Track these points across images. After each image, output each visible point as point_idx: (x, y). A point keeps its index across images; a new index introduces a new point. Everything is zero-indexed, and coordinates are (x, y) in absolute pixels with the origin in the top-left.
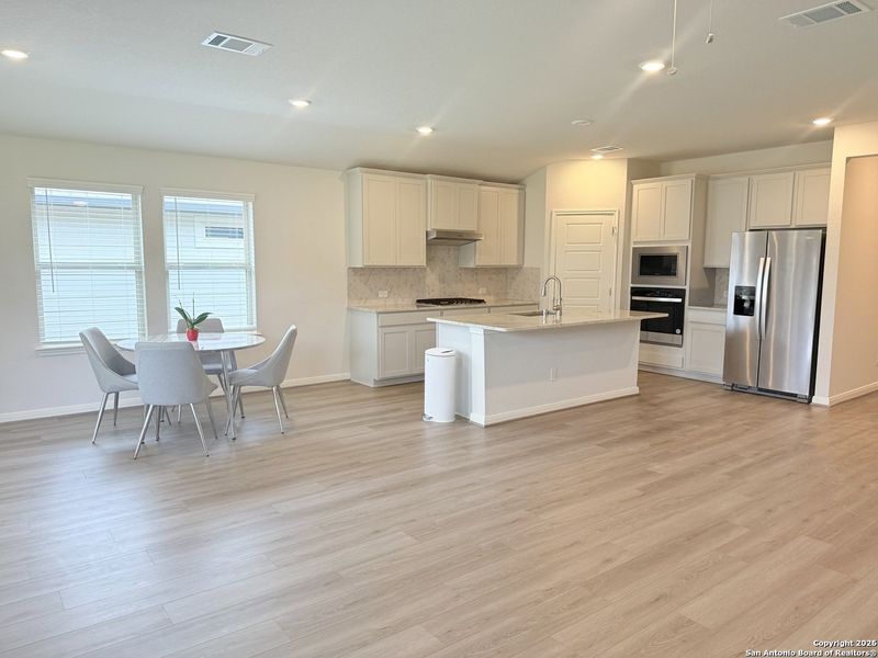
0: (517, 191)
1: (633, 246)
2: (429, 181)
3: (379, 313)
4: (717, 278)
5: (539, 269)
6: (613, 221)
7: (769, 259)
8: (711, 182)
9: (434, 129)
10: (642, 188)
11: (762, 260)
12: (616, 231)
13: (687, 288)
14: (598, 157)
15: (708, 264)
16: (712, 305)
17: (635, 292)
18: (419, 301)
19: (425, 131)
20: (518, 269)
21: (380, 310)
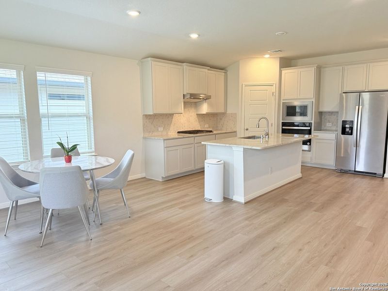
0: (223, 74)
1: (282, 101)
2: (185, 67)
3: (164, 140)
4: (323, 117)
5: (236, 114)
6: (273, 89)
7: (360, 107)
8: (322, 69)
9: (199, 35)
10: (286, 72)
11: (357, 107)
12: (274, 94)
13: (313, 122)
14: (267, 56)
15: (321, 110)
16: (320, 130)
17: (284, 124)
18: (179, 132)
19: (194, 36)
20: (224, 114)
21: (165, 138)
